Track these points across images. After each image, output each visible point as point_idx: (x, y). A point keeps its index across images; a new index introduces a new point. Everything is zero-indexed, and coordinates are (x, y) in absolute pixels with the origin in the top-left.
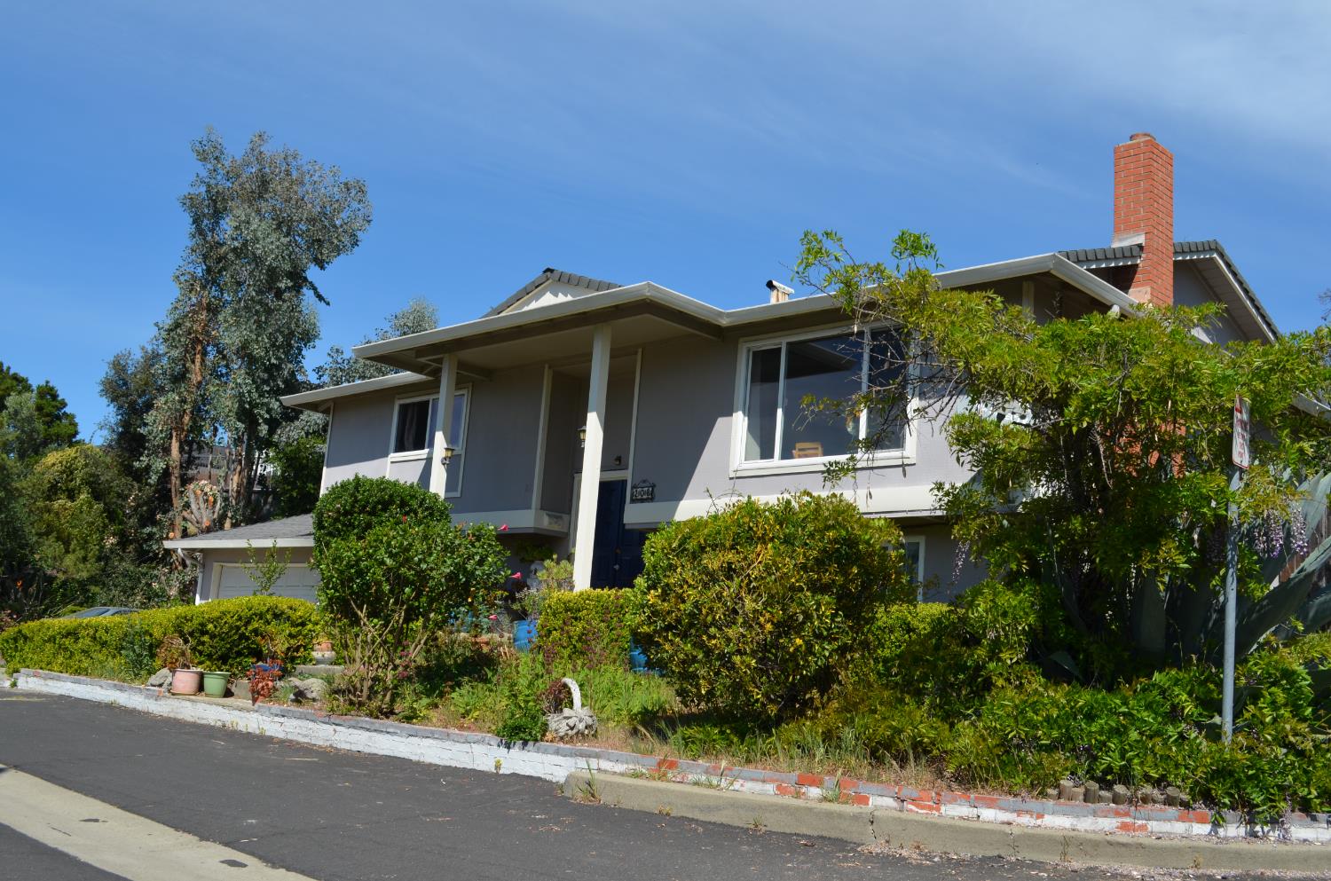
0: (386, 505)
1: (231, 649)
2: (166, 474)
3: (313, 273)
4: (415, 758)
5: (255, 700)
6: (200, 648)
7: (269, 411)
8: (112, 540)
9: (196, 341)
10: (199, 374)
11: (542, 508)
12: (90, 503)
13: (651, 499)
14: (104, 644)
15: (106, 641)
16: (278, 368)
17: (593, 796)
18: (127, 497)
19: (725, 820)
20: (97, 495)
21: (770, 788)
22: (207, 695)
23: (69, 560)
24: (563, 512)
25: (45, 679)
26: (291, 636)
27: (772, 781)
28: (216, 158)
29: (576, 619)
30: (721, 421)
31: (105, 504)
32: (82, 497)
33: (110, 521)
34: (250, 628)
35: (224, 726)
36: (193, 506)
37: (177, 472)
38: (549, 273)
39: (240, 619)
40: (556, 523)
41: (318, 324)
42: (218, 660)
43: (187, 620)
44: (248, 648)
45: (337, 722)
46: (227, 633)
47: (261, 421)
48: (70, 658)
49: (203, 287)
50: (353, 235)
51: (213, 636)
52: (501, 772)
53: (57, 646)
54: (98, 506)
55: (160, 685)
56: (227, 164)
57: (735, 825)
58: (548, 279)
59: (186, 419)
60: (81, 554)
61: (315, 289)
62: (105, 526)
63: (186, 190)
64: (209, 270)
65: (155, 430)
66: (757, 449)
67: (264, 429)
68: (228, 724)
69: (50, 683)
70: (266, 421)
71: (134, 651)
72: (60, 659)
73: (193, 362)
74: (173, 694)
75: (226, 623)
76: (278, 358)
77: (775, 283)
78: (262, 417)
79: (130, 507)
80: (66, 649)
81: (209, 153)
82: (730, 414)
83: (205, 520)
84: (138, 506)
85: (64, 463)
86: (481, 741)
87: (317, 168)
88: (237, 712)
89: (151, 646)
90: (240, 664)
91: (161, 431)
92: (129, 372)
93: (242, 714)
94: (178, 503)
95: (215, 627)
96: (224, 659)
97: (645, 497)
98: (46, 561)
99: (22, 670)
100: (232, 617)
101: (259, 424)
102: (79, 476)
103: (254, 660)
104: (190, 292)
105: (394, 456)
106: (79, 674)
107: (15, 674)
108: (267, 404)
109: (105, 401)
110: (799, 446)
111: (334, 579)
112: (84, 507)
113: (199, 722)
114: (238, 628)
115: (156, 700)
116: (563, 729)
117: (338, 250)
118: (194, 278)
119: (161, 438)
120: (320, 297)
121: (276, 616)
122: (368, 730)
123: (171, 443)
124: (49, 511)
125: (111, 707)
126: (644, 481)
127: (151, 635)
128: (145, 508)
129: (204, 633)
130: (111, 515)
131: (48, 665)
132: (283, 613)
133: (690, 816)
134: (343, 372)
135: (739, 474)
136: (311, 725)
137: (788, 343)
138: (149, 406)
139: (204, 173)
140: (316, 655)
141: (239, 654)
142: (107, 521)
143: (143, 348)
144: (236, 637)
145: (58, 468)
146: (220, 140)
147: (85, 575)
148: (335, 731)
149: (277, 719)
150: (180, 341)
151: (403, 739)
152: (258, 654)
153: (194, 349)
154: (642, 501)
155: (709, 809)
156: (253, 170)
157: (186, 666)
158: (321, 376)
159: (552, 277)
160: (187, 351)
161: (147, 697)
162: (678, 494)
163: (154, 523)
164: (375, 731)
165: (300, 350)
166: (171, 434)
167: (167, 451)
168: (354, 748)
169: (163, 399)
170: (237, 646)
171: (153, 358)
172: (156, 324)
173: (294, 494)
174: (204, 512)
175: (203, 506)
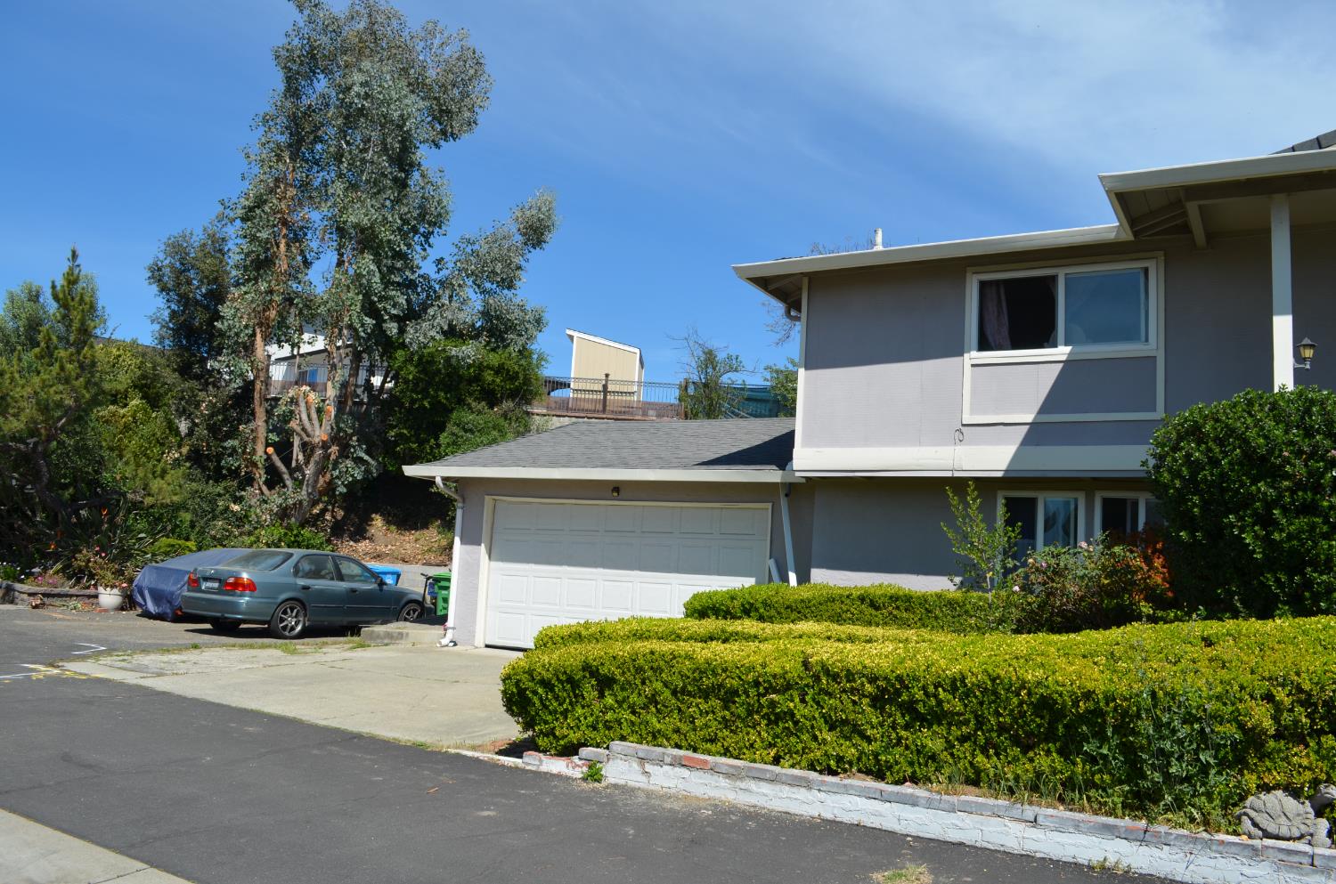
3: (423, 154)
7: (395, 306)
8: (176, 454)
9: (283, 222)
12: (145, 411)
18: (196, 404)
20: (153, 400)
32: (134, 402)
33: (172, 431)
36: (301, 417)
37: (262, 376)
47: (388, 317)
49: (292, 159)
54: (155, 416)
59: (273, 314)
61: (423, 173)
62: (167, 437)
64: (297, 142)
65: (238, 324)
67: (391, 328)
70: (394, 318)
72: (760, 735)
73: (278, 246)
78: (389, 313)
79: (202, 416)
83: (317, 433)
84: (212, 416)
91: (246, 327)
98: (122, 482)
101: (385, 321)
102: (125, 377)
105: (979, 356)
108: (392, 298)
112: (139, 415)
118: (280, 146)
119: (243, 335)
123: (254, 341)
128: (220, 417)
138: (220, 296)
139: (301, 20)
142: (169, 432)
147: (175, 499)
150: (268, 221)
160: (274, 233)
163: (236, 435)
166: (254, 331)
167: (250, 350)
172: (225, 201)
173: (427, 405)
174: (316, 422)
175: (314, 415)
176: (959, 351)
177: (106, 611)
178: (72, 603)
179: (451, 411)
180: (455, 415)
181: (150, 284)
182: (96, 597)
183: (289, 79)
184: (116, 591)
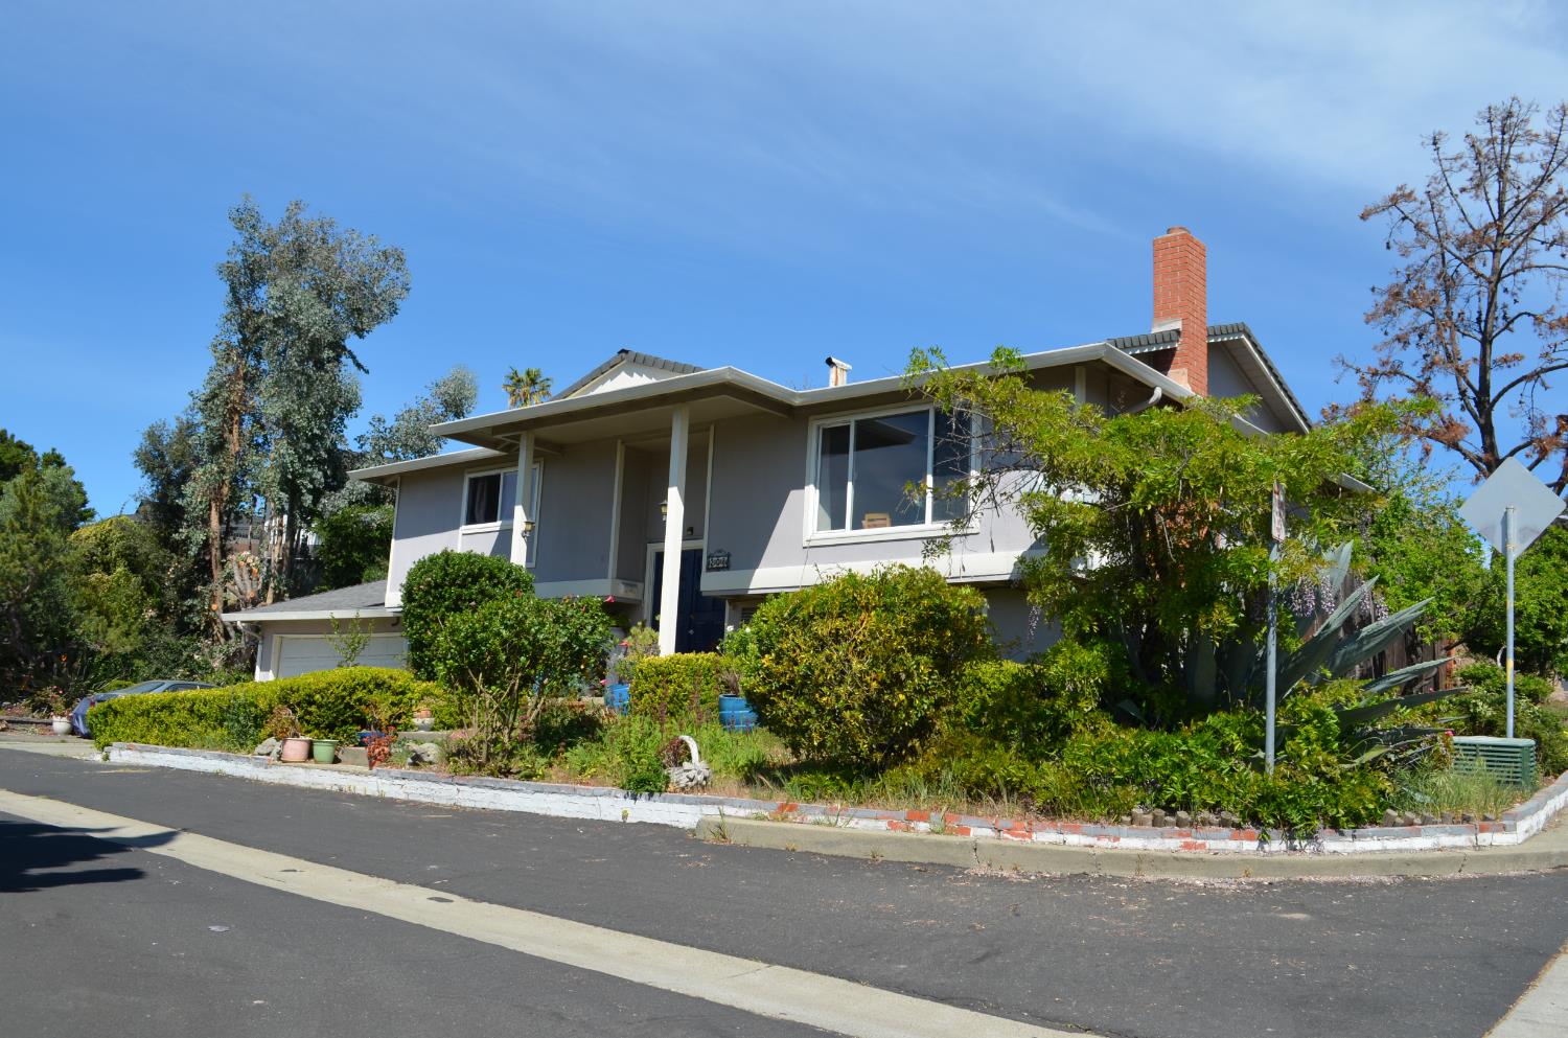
0: (475, 578)
1: (336, 718)
2: (206, 545)
3: (352, 342)
4: (541, 812)
5: (371, 765)
6: (307, 717)
7: (312, 481)
8: (152, 613)
9: (234, 411)
10: (237, 445)
11: (618, 578)
12: (127, 575)
13: (727, 568)
14: (202, 717)
15: (205, 714)
16: (321, 438)
17: (724, 837)
18: (165, 570)
19: (846, 853)
20: (134, 567)
21: (883, 824)
22: (316, 762)
23: (113, 634)
24: (639, 581)
25: (141, 751)
26: (393, 704)
27: (885, 818)
28: (253, 227)
29: (667, 682)
30: (793, 494)
31: (144, 577)
32: (119, 570)
33: (148, 593)
34: (354, 697)
35: (341, 790)
36: (237, 578)
37: (217, 544)
38: (624, 354)
39: (345, 689)
40: (631, 591)
41: (360, 393)
42: (325, 728)
43: (294, 692)
44: (352, 716)
45: (461, 782)
46: (333, 703)
47: (304, 491)
48: (166, 730)
49: (240, 356)
50: (392, 304)
51: (320, 706)
52: (628, 821)
53: (151, 720)
54: (135, 580)
55: (268, 754)
56: (264, 232)
57: (855, 856)
58: (622, 360)
59: (225, 490)
60: (124, 627)
61: (354, 358)
62: (144, 598)
63: (224, 259)
64: (245, 340)
65: (194, 501)
66: (828, 520)
67: (308, 499)
68: (345, 788)
69: (147, 755)
70: (310, 491)
71: (239, 722)
72: (156, 732)
73: (231, 432)
74: (284, 762)
75: (332, 693)
76: (320, 429)
77: (834, 360)
78: (305, 487)
79: (170, 579)
80: (162, 722)
81: (245, 220)
82: (801, 486)
83: (249, 591)
84: (179, 578)
85: (99, 536)
86: (609, 794)
87: (355, 236)
88: (354, 777)
89: (256, 718)
90: (345, 731)
91: (201, 503)
92: (165, 443)
93: (359, 778)
94: (218, 574)
95: (323, 697)
96: (331, 727)
97: (721, 565)
98: (88, 635)
99: (114, 744)
100: (338, 688)
101: (303, 494)
102: (114, 549)
103: (359, 728)
104: (227, 362)
105: (465, 529)
106: (176, 746)
107: (106, 748)
108: (310, 475)
109: (139, 471)
110: (868, 516)
111: (452, 651)
112: (122, 581)
113: (313, 787)
114: (343, 698)
115: (266, 768)
116: (684, 781)
117: (378, 319)
118: (229, 347)
119: (201, 510)
120: (359, 366)
121: (378, 686)
122: (493, 788)
123: (210, 514)
124: (85, 585)
125: (218, 776)
126: (720, 551)
127: (256, 707)
128: (185, 580)
129: (310, 703)
130: (149, 588)
131: (142, 737)
132: (384, 683)
133: (814, 851)
134: (386, 441)
135: (812, 544)
136: (433, 786)
137: (856, 421)
138: (185, 477)
139: (240, 241)
140: (416, 721)
141: (345, 723)
142: (145, 594)
143: (178, 419)
144: (342, 706)
145: (92, 541)
146: (257, 209)
147: (129, 648)
148: (459, 791)
149: (397, 782)
150: (217, 412)
151: (528, 796)
152: (362, 722)
153: (232, 419)
154: (718, 569)
155: (831, 844)
156: (290, 239)
157: (295, 735)
158: (362, 445)
159: (627, 359)
160: (224, 421)
161: (256, 765)
162: (753, 562)
163: (195, 595)
164: (500, 789)
165: (342, 419)
166: (210, 505)
167: (206, 522)
168: (479, 805)
169: (201, 471)
170: (343, 715)
171: (188, 429)
172: (191, 394)
173: (340, 564)
174: (248, 583)
175: (246, 577)
176: (456, 527)
177: (56, 734)
178: (33, 727)
179: (362, 569)
180: (367, 572)
181: (136, 467)
182: (51, 724)
183: (234, 290)
184: (65, 719)
